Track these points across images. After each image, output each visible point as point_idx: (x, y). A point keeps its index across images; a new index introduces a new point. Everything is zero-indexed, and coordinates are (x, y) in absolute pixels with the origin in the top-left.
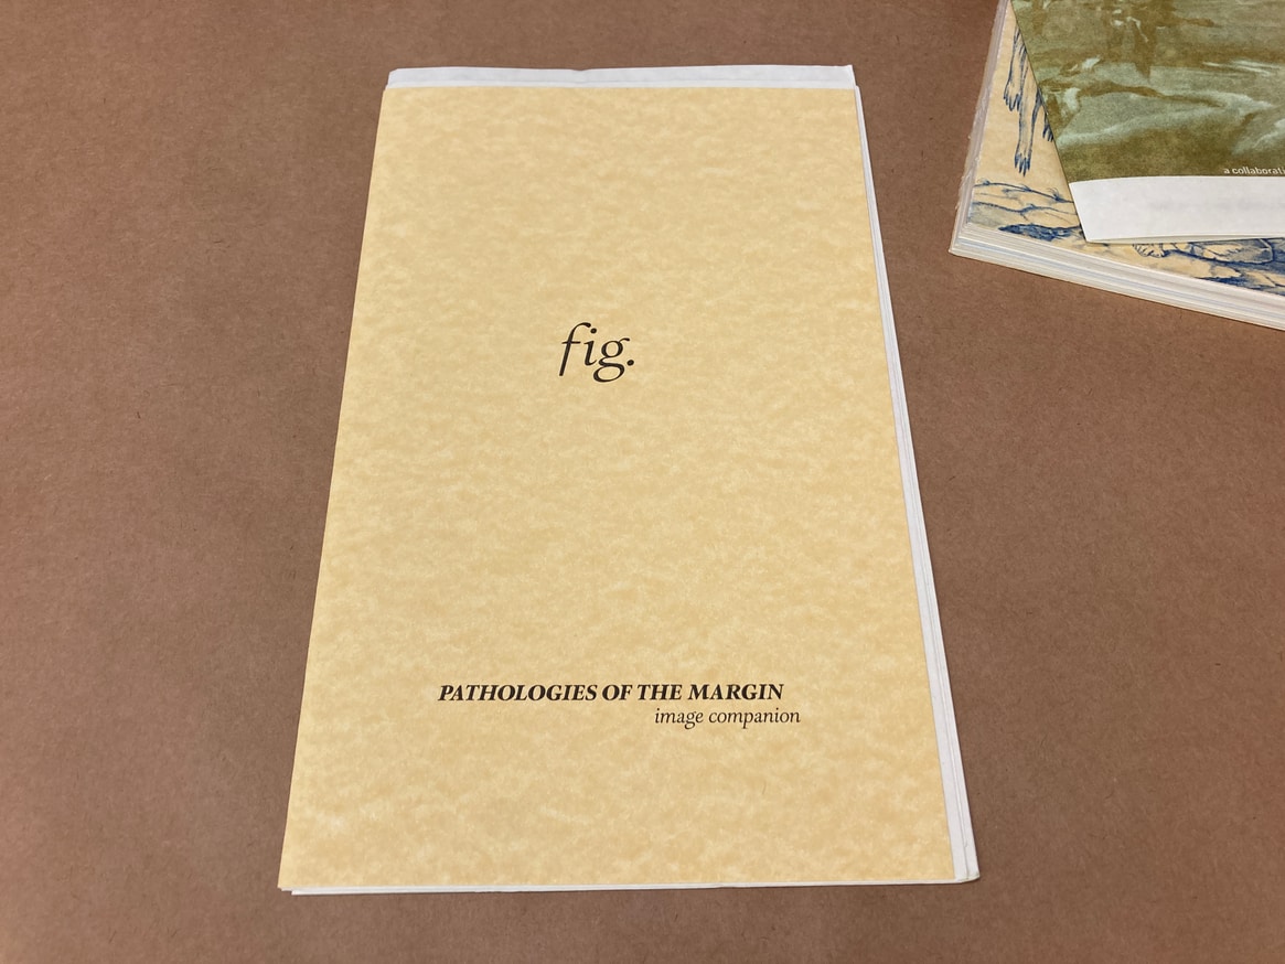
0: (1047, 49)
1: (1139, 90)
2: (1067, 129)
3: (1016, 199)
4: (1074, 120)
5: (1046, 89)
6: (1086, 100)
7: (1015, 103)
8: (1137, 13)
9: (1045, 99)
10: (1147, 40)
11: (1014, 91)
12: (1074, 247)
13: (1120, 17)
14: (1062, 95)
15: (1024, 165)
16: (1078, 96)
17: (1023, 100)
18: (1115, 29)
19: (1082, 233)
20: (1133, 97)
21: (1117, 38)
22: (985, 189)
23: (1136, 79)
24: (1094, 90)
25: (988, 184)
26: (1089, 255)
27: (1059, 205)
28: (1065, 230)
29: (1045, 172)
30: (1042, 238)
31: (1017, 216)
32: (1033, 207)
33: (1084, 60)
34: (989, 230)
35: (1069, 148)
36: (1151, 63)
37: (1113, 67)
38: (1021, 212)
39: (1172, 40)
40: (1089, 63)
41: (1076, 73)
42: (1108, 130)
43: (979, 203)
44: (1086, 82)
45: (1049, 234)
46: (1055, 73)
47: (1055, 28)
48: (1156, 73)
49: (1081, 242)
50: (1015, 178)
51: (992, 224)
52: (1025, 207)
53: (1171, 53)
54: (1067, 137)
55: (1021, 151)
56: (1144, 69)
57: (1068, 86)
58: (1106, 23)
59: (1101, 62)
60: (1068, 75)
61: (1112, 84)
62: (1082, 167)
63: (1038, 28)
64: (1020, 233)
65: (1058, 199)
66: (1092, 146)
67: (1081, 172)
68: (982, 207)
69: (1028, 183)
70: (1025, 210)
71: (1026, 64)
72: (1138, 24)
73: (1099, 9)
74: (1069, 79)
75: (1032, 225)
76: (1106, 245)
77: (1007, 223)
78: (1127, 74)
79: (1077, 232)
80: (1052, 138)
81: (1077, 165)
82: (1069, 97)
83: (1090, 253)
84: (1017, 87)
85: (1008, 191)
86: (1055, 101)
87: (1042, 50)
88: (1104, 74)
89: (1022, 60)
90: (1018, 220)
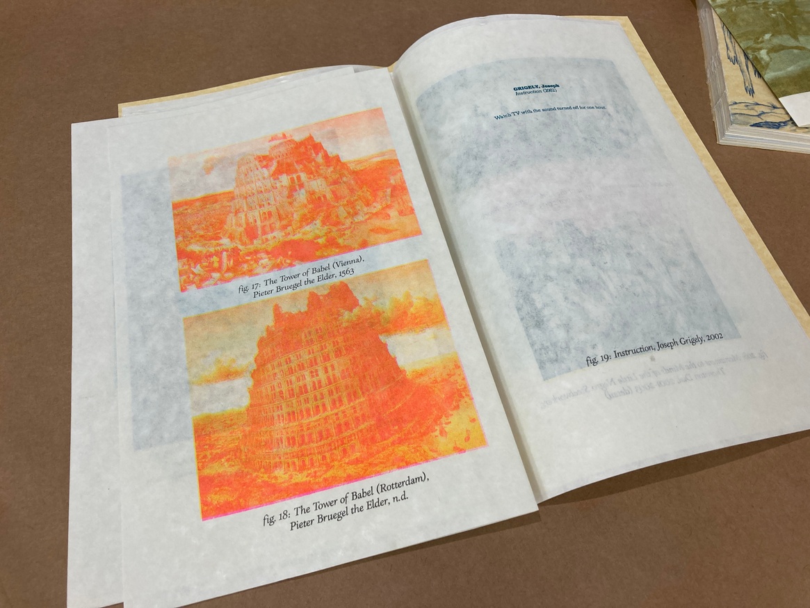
0: (742, 31)
1: (797, 48)
2: (768, 71)
3: (753, 109)
4: (770, 67)
5: (749, 51)
6: (774, 55)
7: (735, 61)
8: (781, 10)
9: (751, 57)
10: (790, 23)
11: (732, 55)
12: (791, 131)
13: (774, 12)
14: (759, 54)
15: (752, 92)
16: (768, 53)
17: (738, 59)
18: (773, 18)
19: (794, 123)
20: (796, 51)
21: (775, 23)
22: (735, 106)
23: (792, 43)
24: (773, 50)
25: (736, 103)
26: (800, 134)
27: (776, 110)
28: (784, 123)
29: (763, 95)
30: (773, 128)
31: (757, 118)
32: (763, 113)
33: (764, 35)
34: (744, 127)
35: (772, 80)
36: (798, 34)
37: (780, 37)
38: (759, 116)
39: (802, 22)
40: (767, 36)
41: (762, 42)
42: (789, 69)
43: (735, 114)
44: (769, 46)
45: (777, 126)
46: (751, 43)
47: (743, 20)
48: (802, 39)
49: (794, 128)
50: (748, 99)
51: (745, 124)
52: (759, 113)
53: (804, 28)
54: (769, 75)
55: (747, 85)
56: (795, 37)
57: (761, 49)
58: (767, 16)
59: (772, 35)
60: (758, 43)
61: (782, 46)
62: (783, 89)
63: (734, 21)
64: (761, 127)
65: (775, 107)
66: (784, 78)
67: (783, 91)
68: (737, 116)
69: (756, 100)
70: (760, 115)
71: (733, 40)
72: (783, 15)
73: (761, 9)
74: (759, 46)
75: (766, 122)
76: (807, 128)
77: (752, 123)
78: (786, 40)
79: (790, 123)
80: (760, 76)
81: (778, 89)
82: (763, 54)
83: (800, 133)
84: (733, 52)
85: (747, 106)
86: (756, 57)
87: (740, 32)
88: (776, 41)
89: (730, 39)
90: (758, 120)
